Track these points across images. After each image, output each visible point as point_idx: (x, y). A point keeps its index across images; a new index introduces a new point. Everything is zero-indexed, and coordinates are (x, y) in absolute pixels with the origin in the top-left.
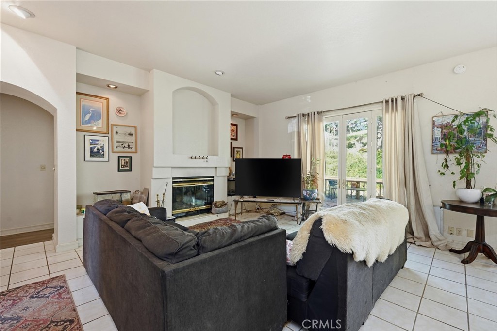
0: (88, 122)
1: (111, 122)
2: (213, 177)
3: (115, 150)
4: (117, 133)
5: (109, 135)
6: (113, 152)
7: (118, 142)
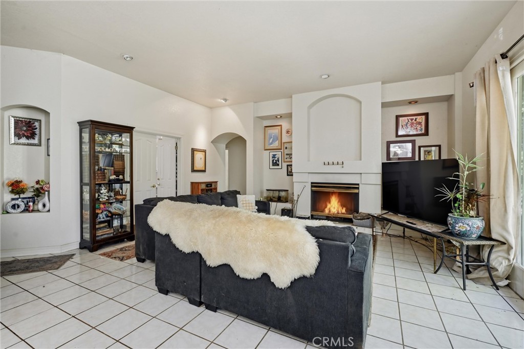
0: (271, 143)
1: (283, 141)
2: (358, 184)
3: (286, 160)
4: (286, 148)
5: (282, 151)
6: (284, 162)
7: (287, 154)
